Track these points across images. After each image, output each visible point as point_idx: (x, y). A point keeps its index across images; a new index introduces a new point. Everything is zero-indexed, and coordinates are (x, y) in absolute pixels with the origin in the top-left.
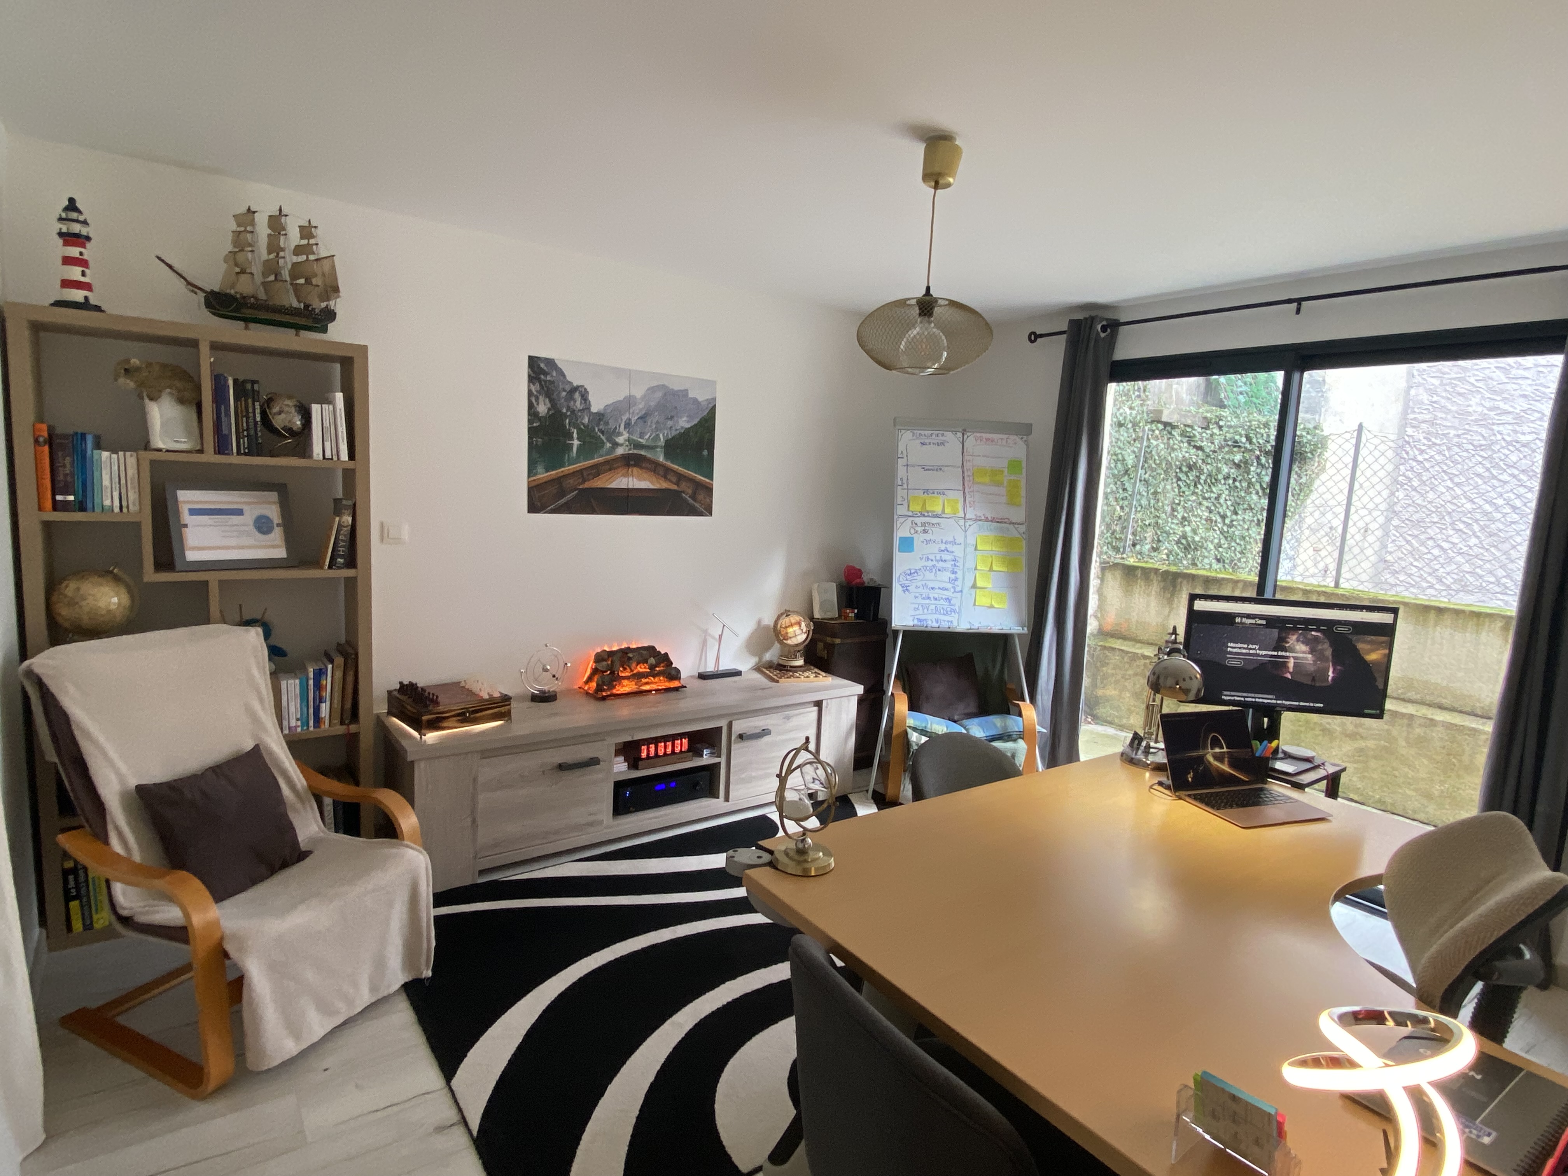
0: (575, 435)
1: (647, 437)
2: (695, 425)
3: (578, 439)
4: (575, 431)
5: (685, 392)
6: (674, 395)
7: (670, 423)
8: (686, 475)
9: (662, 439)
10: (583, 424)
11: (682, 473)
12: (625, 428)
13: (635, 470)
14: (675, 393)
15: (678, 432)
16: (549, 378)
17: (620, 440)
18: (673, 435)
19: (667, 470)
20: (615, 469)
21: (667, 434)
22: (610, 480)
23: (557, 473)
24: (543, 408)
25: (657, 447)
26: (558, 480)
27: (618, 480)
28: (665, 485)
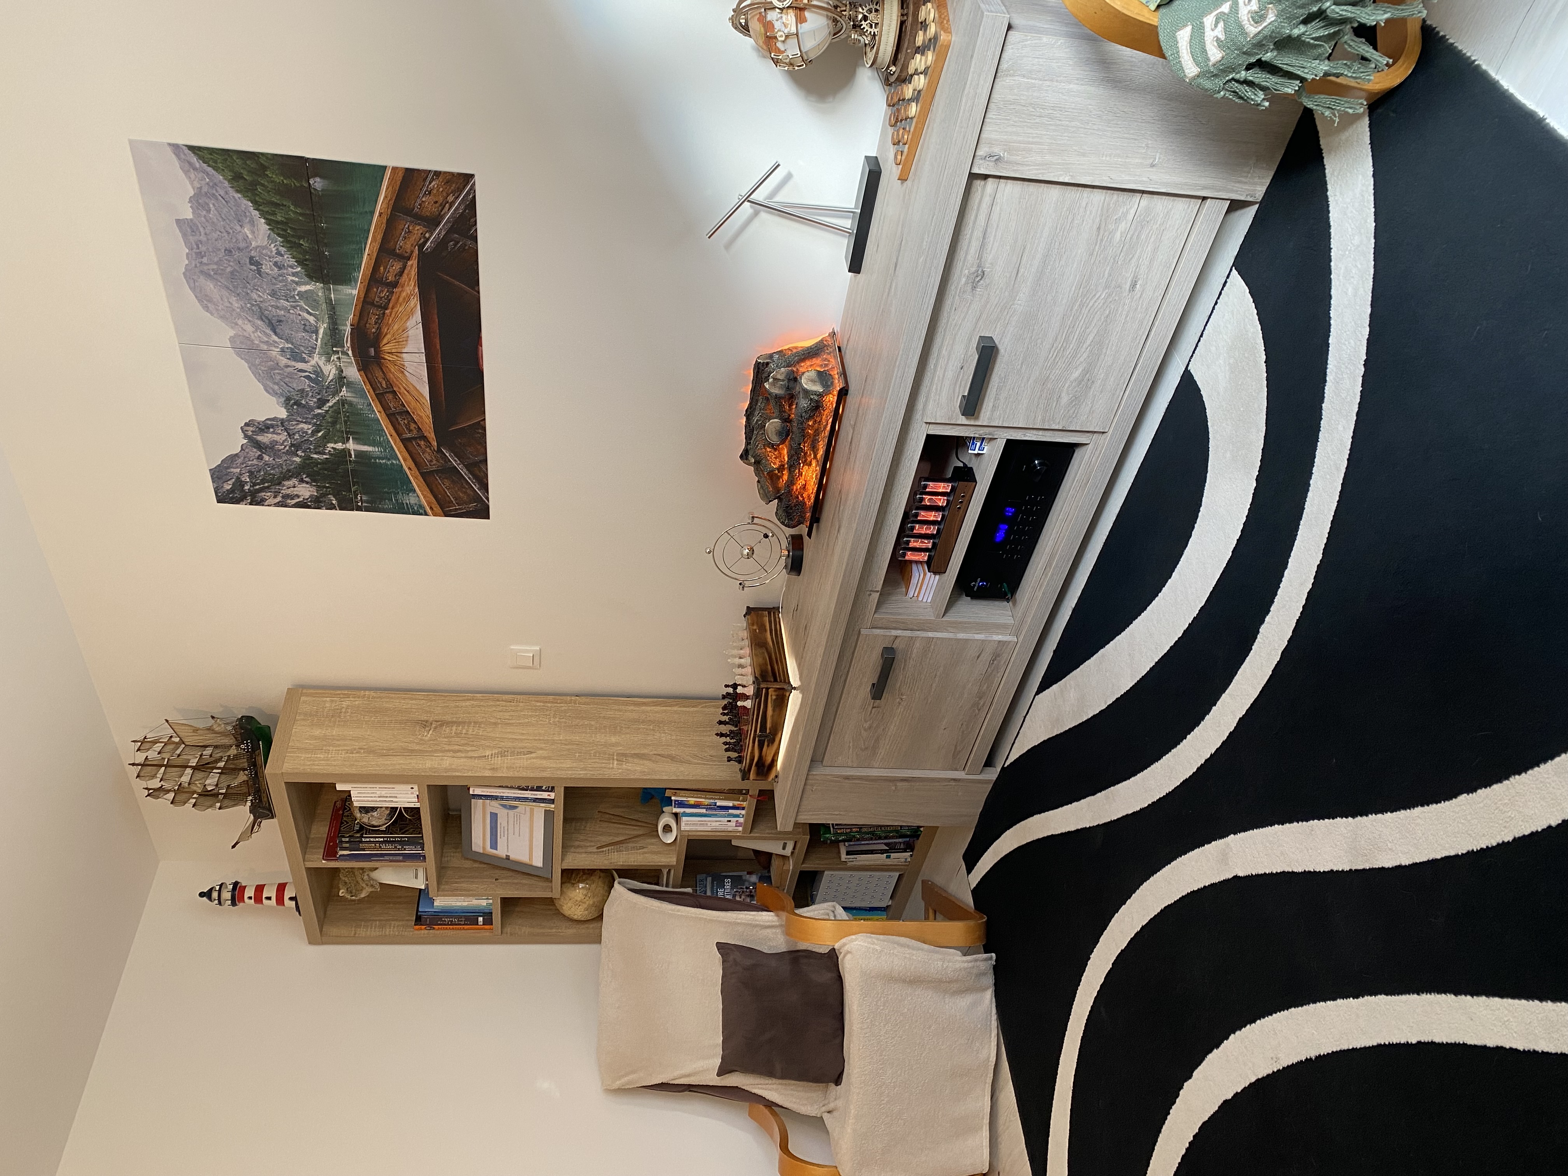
0: (339, 446)
1: (312, 319)
2: (257, 205)
3: (345, 441)
4: (331, 445)
5: (186, 227)
6: (200, 255)
7: (267, 267)
8: (379, 237)
9: (308, 287)
10: (314, 433)
11: (377, 246)
12: (304, 361)
13: (387, 347)
14: (197, 253)
15: (283, 250)
16: (246, 478)
17: (330, 371)
18: (292, 262)
19: (375, 279)
20: (390, 385)
21: (294, 274)
22: (414, 393)
23: (415, 478)
24: (306, 491)
25: (329, 301)
26: (426, 476)
27: (413, 380)
28: (410, 287)
